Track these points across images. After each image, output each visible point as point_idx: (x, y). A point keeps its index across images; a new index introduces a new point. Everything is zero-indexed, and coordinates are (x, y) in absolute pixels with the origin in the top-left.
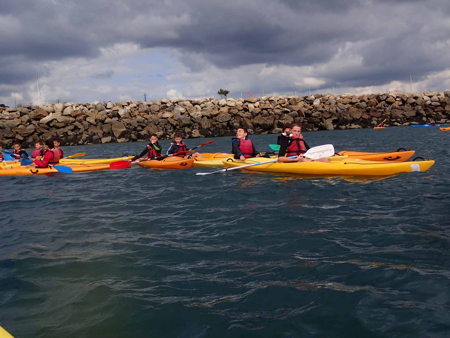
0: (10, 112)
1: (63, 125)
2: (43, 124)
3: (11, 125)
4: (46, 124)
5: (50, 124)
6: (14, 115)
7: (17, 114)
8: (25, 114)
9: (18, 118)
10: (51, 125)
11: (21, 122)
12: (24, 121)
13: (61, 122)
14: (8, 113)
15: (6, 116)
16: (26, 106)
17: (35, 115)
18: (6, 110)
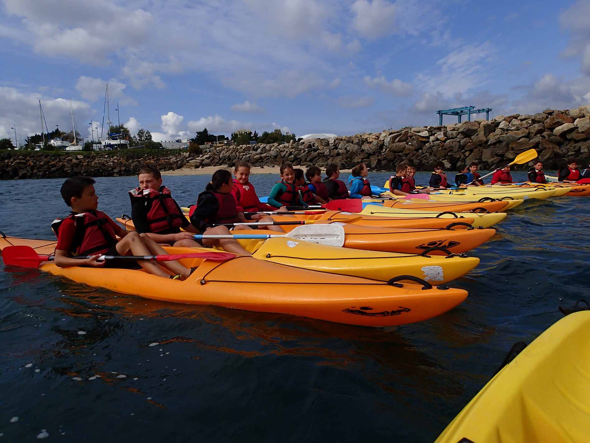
0: (522, 120)
1: (583, 136)
2: (556, 136)
3: (511, 138)
4: (559, 136)
5: (567, 136)
6: (524, 125)
7: (527, 123)
8: (538, 122)
9: (527, 128)
10: (569, 137)
11: (529, 133)
12: (532, 132)
13: (583, 132)
14: (519, 122)
15: (513, 125)
16: (547, 112)
17: (551, 123)
18: (518, 118)
